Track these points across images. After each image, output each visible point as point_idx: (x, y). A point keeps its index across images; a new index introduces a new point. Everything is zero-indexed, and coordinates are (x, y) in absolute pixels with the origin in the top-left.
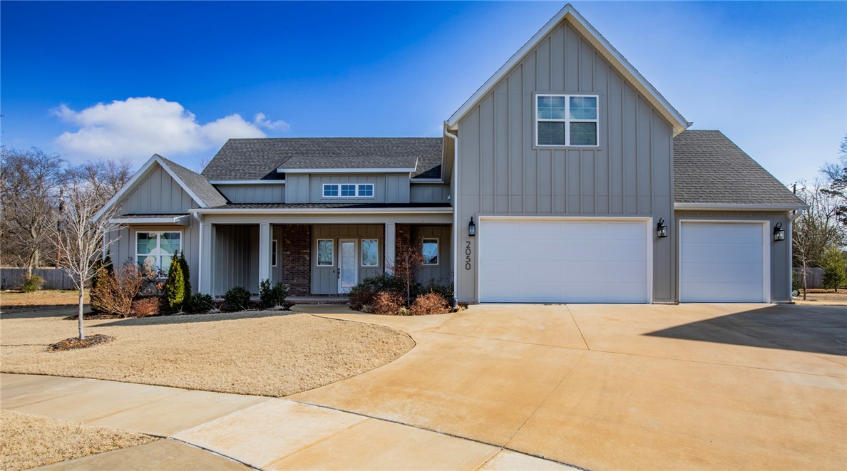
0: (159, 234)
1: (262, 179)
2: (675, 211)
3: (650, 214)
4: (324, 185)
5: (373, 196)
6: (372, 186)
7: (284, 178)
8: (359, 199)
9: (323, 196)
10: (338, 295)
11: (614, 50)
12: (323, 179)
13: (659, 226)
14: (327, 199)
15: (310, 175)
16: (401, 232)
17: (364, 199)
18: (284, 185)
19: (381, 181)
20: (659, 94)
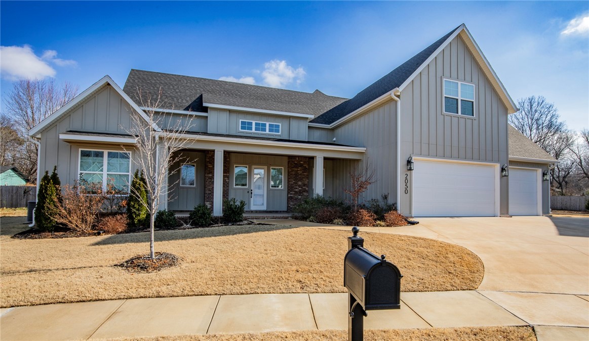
0: (106, 152)
1: (184, 110)
2: (509, 161)
3: (498, 161)
4: (241, 120)
5: (280, 133)
6: (279, 125)
7: (207, 112)
8: (269, 135)
9: (240, 130)
10: (252, 212)
11: (485, 58)
12: (240, 116)
13: (503, 170)
14: (243, 133)
15: (230, 111)
16: (302, 162)
17: (258, 134)
18: (207, 117)
19: (286, 122)
20: (505, 89)
